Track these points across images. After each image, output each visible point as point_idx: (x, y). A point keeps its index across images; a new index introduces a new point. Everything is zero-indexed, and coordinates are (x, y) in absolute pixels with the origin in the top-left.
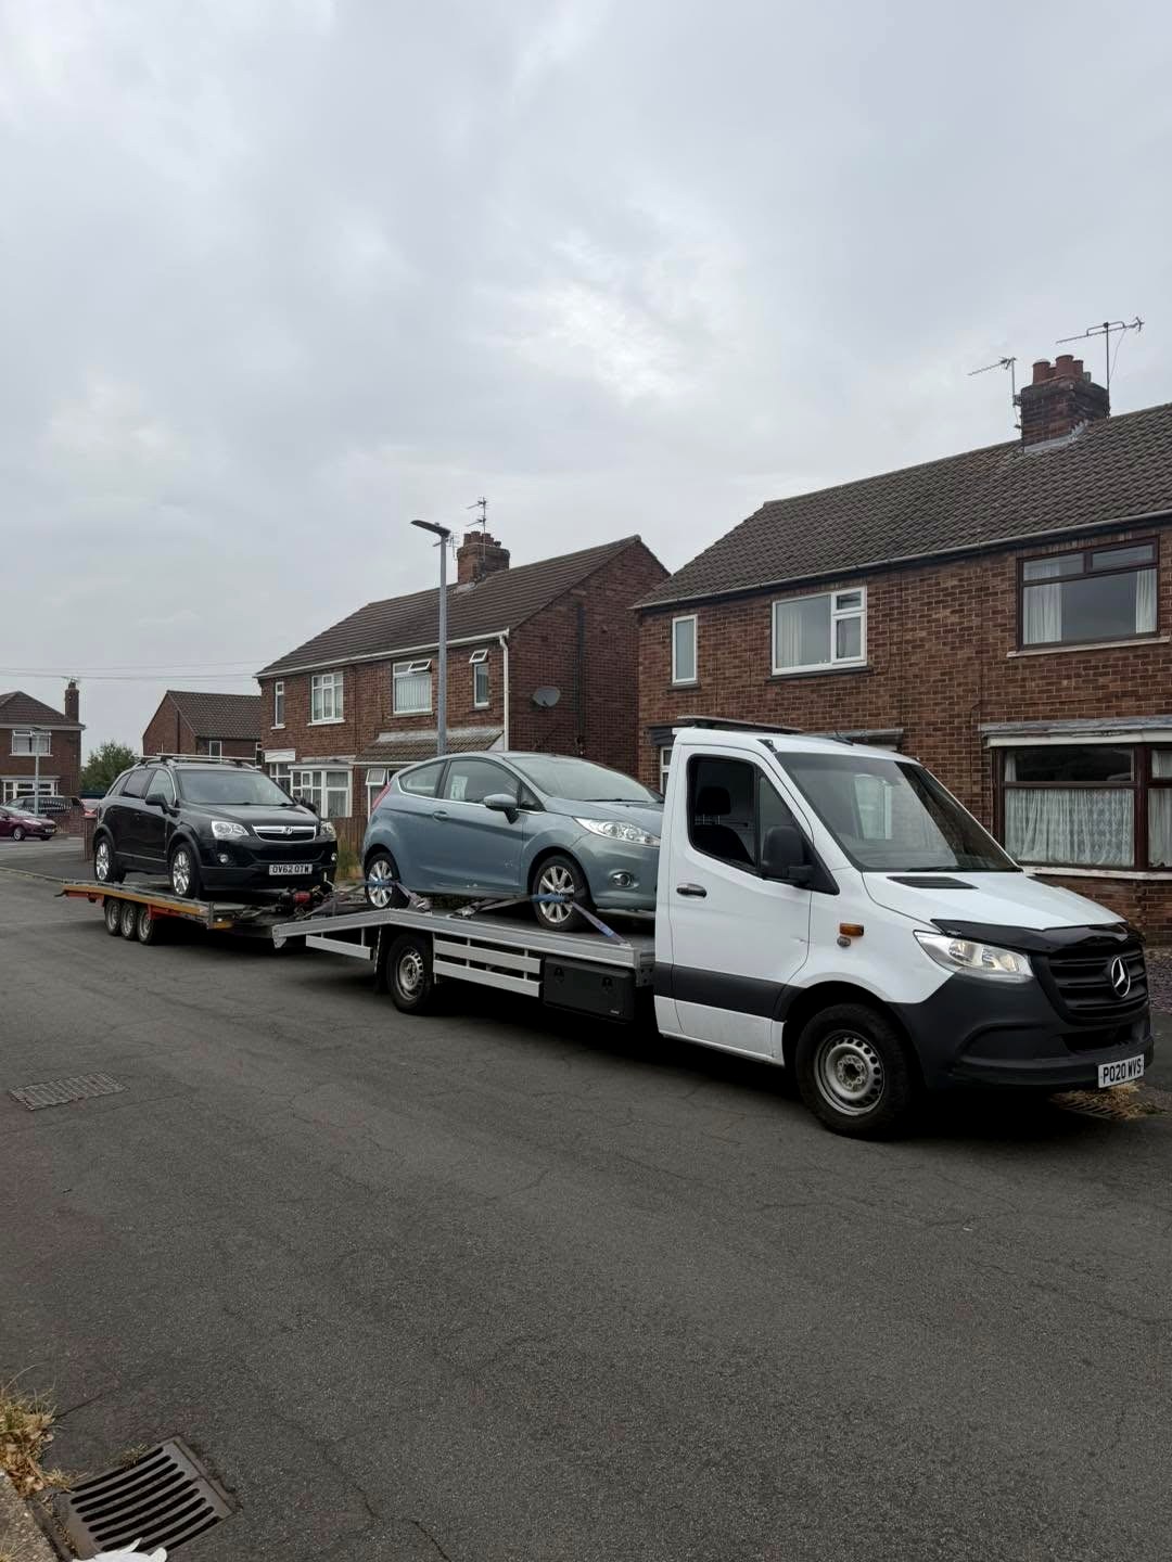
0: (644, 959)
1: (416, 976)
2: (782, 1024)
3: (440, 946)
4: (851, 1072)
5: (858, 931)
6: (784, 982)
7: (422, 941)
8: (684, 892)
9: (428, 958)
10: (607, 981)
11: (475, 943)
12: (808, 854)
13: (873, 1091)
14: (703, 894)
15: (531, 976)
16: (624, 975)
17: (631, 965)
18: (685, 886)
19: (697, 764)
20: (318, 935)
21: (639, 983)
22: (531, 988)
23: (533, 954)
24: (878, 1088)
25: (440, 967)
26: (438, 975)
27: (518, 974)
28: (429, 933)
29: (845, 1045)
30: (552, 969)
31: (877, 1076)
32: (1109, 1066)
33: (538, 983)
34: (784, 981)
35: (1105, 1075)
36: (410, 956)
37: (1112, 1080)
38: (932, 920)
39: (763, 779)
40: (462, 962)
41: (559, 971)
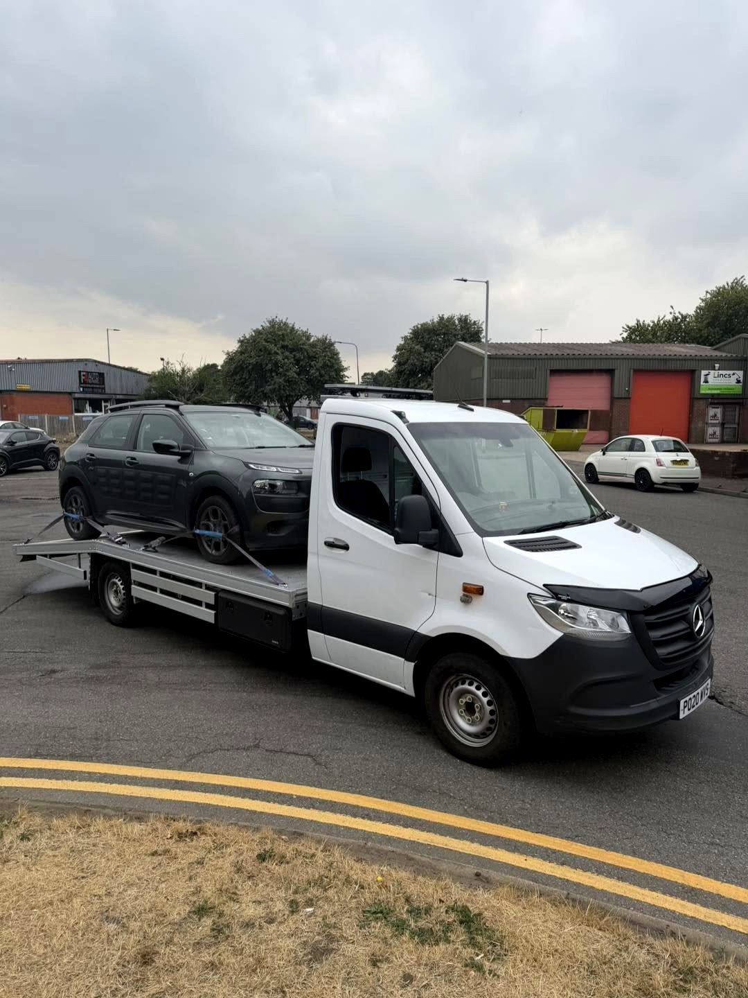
0: (299, 598)
1: (121, 596)
2: (413, 664)
3: (136, 574)
4: (470, 709)
5: (480, 591)
6: (415, 630)
7: (123, 569)
8: (330, 545)
9: (128, 583)
10: (269, 616)
11: (163, 574)
12: (435, 519)
13: (488, 729)
14: (346, 547)
15: (208, 606)
16: (281, 612)
17: (287, 604)
18: (332, 540)
19: (339, 431)
20: (45, 556)
21: (295, 617)
22: (208, 615)
23: (208, 588)
24: (492, 726)
25: (137, 591)
26: (137, 598)
27: (199, 603)
28: (128, 563)
29: (466, 686)
30: (224, 601)
31: (492, 717)
32: (687, 698)
33: (213, 612)
34: (414, 627)
35: (685, 707)
36: (115, 580)
37: (689, 710)
38: (544, 585)
39: (396, 449)
40: (154, 589)
41: (230, 604)
